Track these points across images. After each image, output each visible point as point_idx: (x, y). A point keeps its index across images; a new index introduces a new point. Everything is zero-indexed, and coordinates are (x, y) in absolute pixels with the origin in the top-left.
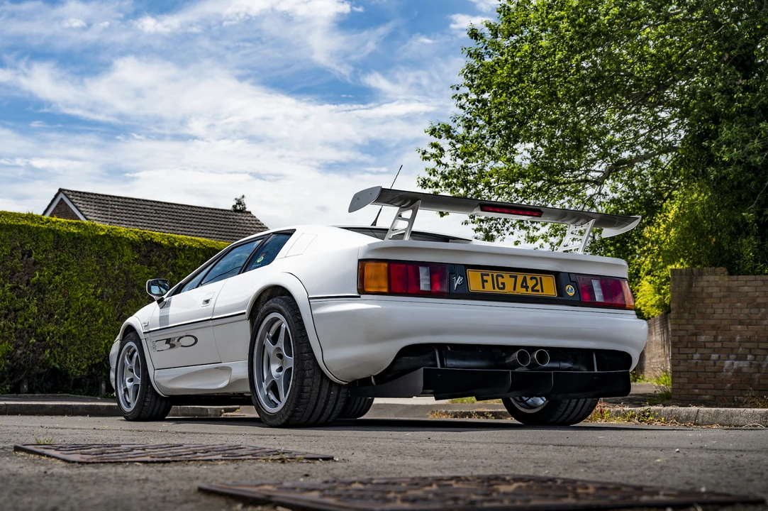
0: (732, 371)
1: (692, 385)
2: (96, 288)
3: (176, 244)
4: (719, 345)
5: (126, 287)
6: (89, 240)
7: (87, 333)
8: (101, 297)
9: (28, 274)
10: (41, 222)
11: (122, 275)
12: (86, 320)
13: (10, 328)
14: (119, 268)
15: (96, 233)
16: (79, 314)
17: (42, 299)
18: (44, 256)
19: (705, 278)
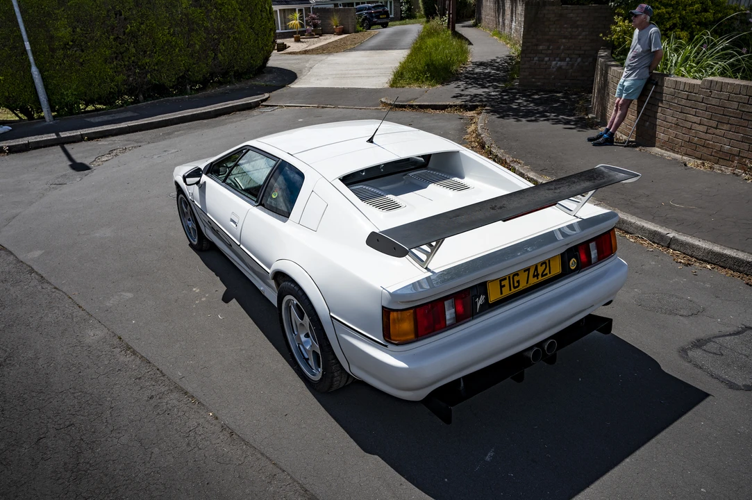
0: (556, 68)
2: (169, 29)
4: (550, 52)
5: (188, 24)
7: (170, 59)
8: (173, 35)
9: (122, 27)
11: (184, 17)
12: (167, 51)
13: (121, 65)
14: (181, 13)
17: (137, 42)
18: (130, 13)
19: (547, 8)
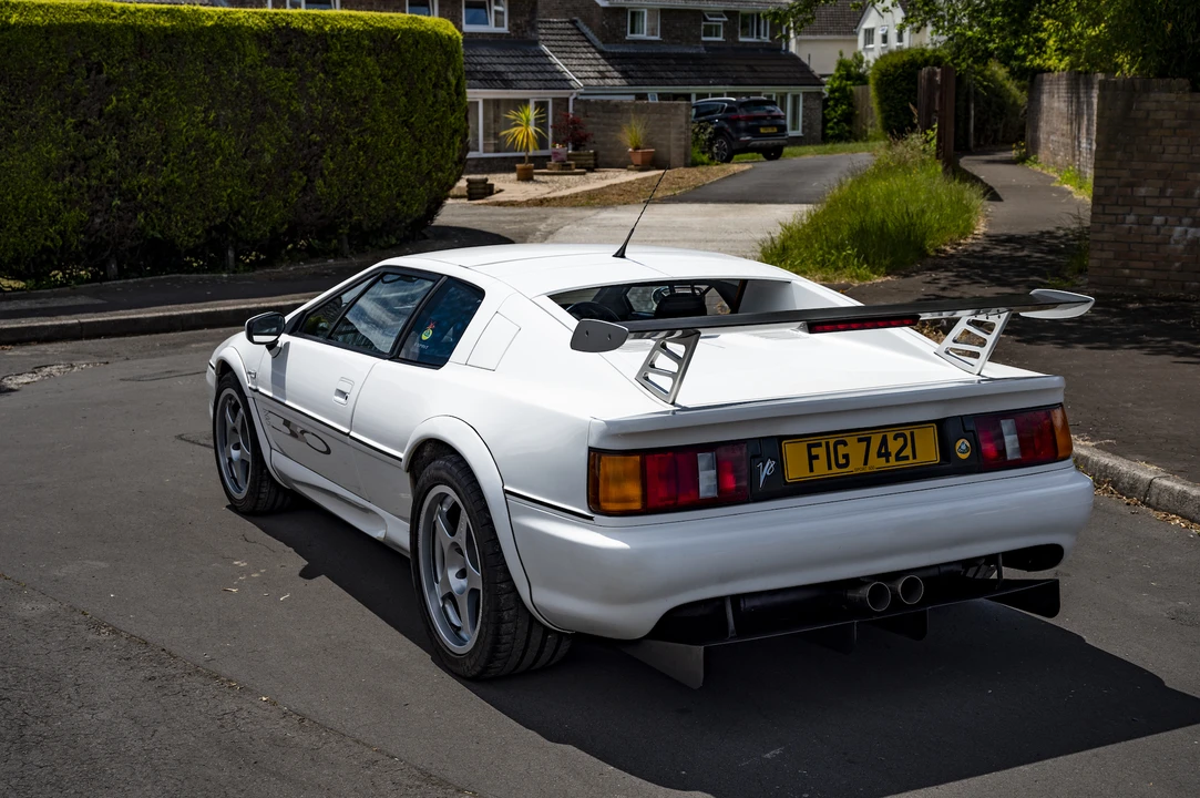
0: (1185, 243)
1: (1120, 263)
2: (206, 111)
3: (327, 28)
4: (1167, 202)
5: (253, 104)
6: (190, 37)
7: (198, 181)
8: (215, 125)
9: (99, 100)
10: (113, 14)
11: (246, 87)
12: (195, 162)
13: (80, 187)
14: (241, 77)
15: (201, 24)
16: (184, 154)
17: (126, 137)
18: (122, 69)
19: (1153, 96)
